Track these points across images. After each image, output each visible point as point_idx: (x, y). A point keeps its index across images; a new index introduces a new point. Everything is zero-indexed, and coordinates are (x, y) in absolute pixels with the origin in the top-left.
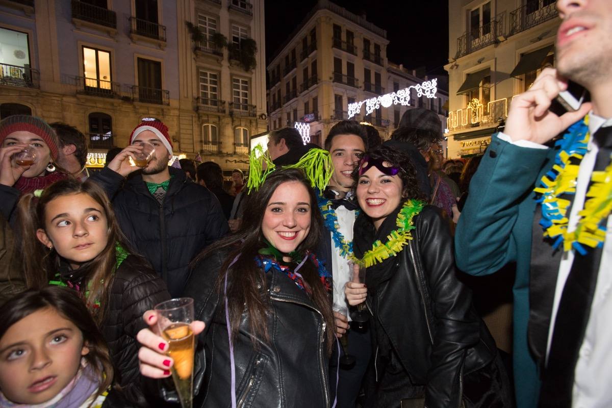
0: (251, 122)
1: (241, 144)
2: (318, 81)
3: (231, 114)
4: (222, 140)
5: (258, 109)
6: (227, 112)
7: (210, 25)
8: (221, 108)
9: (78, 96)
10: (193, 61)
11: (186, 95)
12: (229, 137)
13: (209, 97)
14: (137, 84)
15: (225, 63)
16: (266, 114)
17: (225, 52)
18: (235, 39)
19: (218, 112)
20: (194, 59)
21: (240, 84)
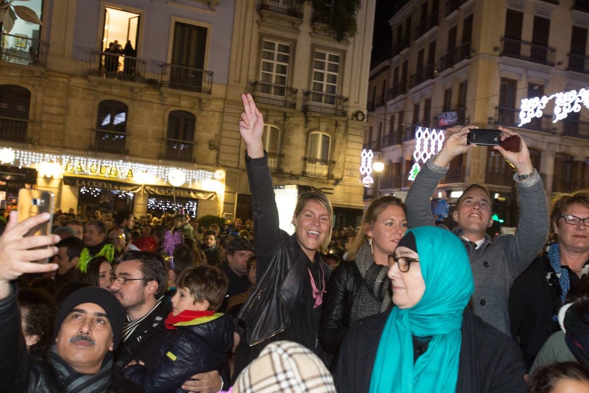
0: (337, 125)
1: (317, 160)
2: (472, 54)
3: (305, 110)
4: (285, 151)
5: (351, 103)
6: (299, 105)
8: (290, 99)
9: (91, 77)
10: (255, 25)
11: (237, 79)
12: (297, 147)
13: (274, 81)
14: (169, 61)
15: (305, 28)
16: (365, 112)
17: (307, 10)
19: (285, 106)
20: (257, 22)
21: (327, 62)
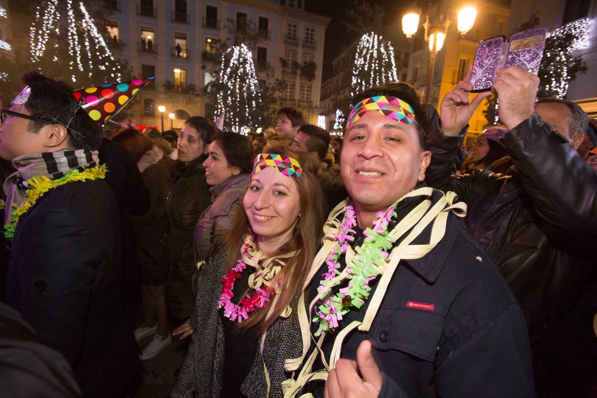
0: (309, 111)
5: (314, 103)
6: (297, 104)
7: (292, 57)
15: (298, 78)
16: (319, 106)
17: (299, 71)
18: (305, 63)
21: (306, 89)
